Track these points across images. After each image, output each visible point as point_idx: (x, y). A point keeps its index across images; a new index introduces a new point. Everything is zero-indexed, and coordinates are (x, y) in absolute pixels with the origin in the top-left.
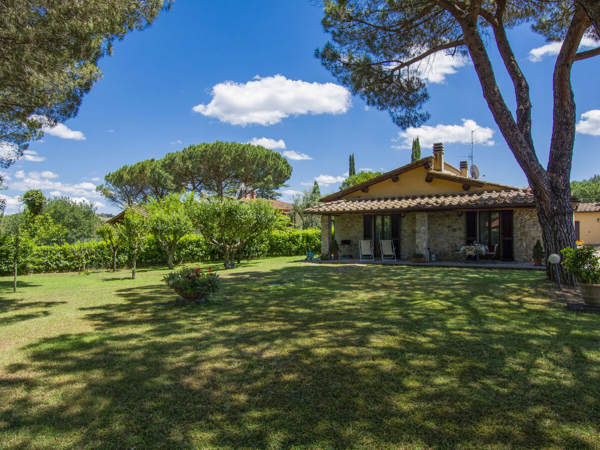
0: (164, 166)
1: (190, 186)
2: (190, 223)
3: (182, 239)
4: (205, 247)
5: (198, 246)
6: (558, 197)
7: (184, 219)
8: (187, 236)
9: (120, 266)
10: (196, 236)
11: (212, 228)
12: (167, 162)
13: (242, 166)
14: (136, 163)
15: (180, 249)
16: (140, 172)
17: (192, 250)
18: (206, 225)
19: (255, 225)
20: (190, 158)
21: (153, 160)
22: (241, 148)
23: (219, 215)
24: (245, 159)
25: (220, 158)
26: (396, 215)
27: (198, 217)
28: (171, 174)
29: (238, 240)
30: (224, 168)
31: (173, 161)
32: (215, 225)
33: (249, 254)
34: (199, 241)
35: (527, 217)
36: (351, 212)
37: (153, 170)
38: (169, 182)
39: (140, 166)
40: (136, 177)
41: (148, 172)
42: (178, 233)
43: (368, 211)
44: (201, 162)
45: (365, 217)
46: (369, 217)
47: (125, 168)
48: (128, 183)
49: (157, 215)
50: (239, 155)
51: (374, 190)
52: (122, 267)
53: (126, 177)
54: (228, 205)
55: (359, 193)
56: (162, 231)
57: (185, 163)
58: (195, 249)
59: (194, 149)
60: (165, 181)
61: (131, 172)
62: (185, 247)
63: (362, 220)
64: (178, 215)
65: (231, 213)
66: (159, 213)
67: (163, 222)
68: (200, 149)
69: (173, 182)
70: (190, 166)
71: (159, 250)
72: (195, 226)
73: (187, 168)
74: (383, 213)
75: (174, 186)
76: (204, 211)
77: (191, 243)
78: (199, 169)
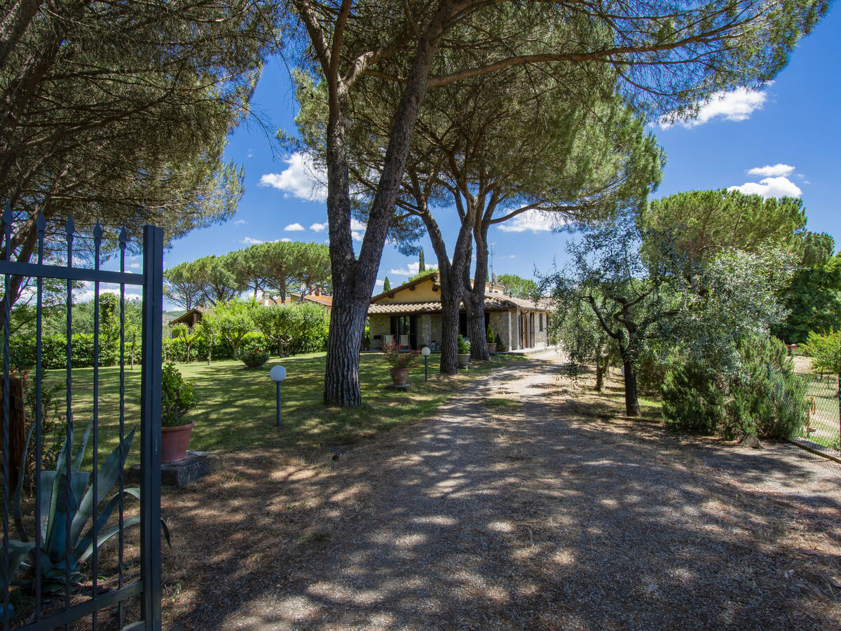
0: (226, 265)
1: (253, 284)
2: (252, 322)
3: (245, 336)
4: (266, 343)
5: (260, 342)
6: (475, 307)
7: (247, 319)
8: (249, 333)
9: (192, 359)
10: (257, 334)
11: (270, 326)
12: (229, 261)
13: (305, 265)
14: (196, 259)
15: (243, 345)
16: (200, 270)
17: (254, 346)
18: (264, 325)
19: (303, 324)
20: (253, 257)
21: (213, 257)
22: (303, 248)
23: (274, 317)
24: (308, 259)
25: (283, 258)
26: (414, 316)
27: (258, 319)
28: (233, 273)
29: (290, 336)
30: (286, 268)
31: (235, 260)
32: (272, 324)
33: (306, 349)
34: (260, 338)
35: (498, 317)
36: (381, 314)
37: (214, 268)
38: (231, 281)
39: (200, 263)
40: (197, 275)
41: (209, 270)
42: (242, 331)
43: (394, 313)
44: (263, 262)
45: (391, 317)
46: (394, 317)
47: (184, 266)
48: (188, 280)
49: (225, 316)
50: (301, 255)
51: (398, 297)
52: (193, 360)
53: (186, 274)
54: (282, 310)
55: (387, 299)
56: (229, 329)
57: (247, 262)
58: (257, 345)
59: (257, 249)
60: (227, 280)
61: (191, 270)
62: (247, 343)
63: (389, 319)
64: (242, 316)
65: (283, 316)
66: (226, 315)
67: (230, 322)
68: (263, 249)
69: (236, 281)
70: (253, 265)
71: (225, 345)
72: (256, 325)
73: (250, 267)
74: (405, 314)
75: (236, 285)
76: (263, 314)
77: (253, 339)
78: (262, 268)
